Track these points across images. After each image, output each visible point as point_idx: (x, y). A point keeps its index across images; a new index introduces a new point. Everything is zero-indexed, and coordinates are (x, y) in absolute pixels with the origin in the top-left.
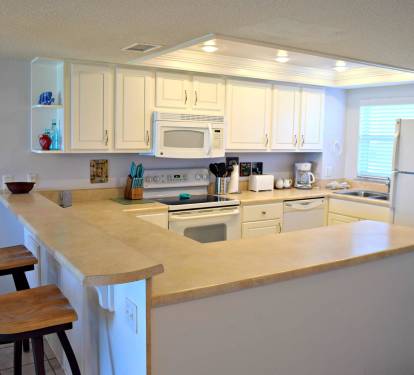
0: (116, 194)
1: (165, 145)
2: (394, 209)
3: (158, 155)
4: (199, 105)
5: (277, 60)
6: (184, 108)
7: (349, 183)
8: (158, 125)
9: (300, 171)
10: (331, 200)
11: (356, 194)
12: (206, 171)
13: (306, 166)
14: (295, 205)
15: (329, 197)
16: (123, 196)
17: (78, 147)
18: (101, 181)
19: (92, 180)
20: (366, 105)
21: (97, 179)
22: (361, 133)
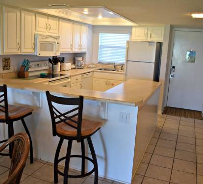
0: (14, 75)
1: (41, 50)
2: (126, 75)
3: (38, 55)
4: (51, 31)
5: (84, 13)
6: (45, 32)
7: (96, 65)
8: (38, 40)
9: (78, 61)
10: (94, 73)
11: (100, 69)
12: (48, 62)
13: (80, 59)
14: (85, 75)
15: (93, 71)
16: (17, 76)
17: (7, 52)
18: (7, 69)
19: (4, 69)
20: (102, 33)
21: (6, 68)
22: (99, 45)
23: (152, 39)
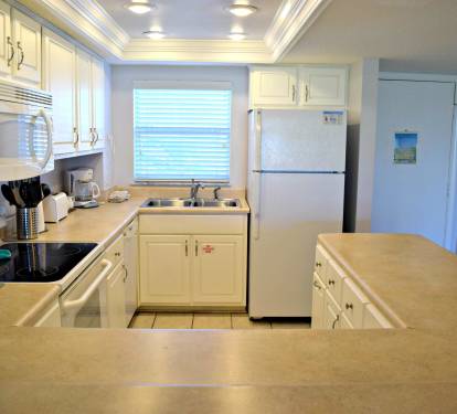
9: (78, 181)
22: (135, 125)
23: (310, 102)
